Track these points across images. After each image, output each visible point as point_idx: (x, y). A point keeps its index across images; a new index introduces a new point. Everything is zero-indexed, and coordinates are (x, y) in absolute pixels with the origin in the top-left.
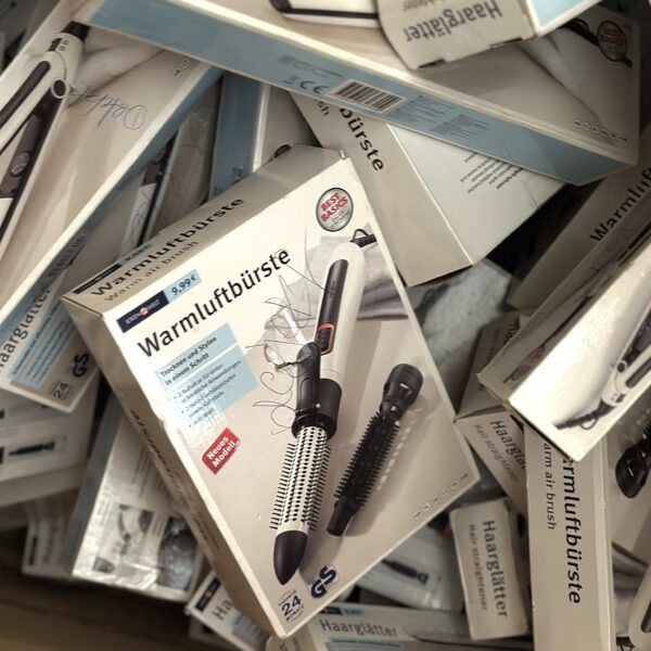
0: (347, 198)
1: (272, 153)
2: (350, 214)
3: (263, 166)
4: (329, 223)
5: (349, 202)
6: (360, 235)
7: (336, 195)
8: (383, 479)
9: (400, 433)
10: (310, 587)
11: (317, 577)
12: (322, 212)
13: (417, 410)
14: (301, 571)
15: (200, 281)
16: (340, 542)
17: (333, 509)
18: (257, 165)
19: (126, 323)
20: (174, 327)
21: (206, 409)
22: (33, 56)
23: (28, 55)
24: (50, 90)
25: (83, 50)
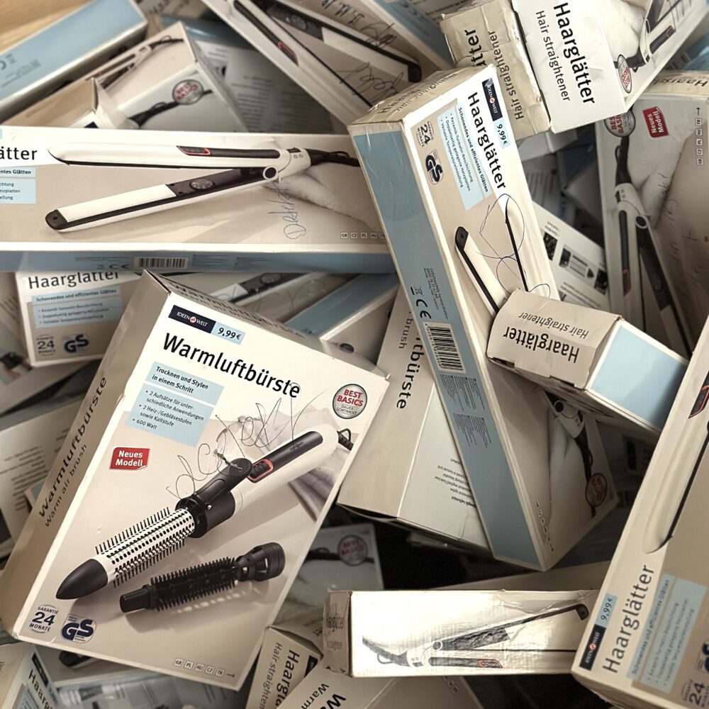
0: (364, 403)
1: (341, 342)
2: (355, 415)
3: (328, 342)
4: (339, 405)
5: (362, 407)
6: (346, 435)
7: (360, 394)
8: (188, 609)
9: (231, 591)
10: (68, 622)
11: (79, 622)
12: (342, 394)
13: (256, 590)
14: (76, 603)
15: (239, 344)
16: (118, 616)
17: (140, 587)
18: (325, 338)
19: (177, 313)
20: (196, 350)
21: (153, 422)
22: (275, 143)
23: (273, 140)
24: (264, 168)
25: (306, 169)
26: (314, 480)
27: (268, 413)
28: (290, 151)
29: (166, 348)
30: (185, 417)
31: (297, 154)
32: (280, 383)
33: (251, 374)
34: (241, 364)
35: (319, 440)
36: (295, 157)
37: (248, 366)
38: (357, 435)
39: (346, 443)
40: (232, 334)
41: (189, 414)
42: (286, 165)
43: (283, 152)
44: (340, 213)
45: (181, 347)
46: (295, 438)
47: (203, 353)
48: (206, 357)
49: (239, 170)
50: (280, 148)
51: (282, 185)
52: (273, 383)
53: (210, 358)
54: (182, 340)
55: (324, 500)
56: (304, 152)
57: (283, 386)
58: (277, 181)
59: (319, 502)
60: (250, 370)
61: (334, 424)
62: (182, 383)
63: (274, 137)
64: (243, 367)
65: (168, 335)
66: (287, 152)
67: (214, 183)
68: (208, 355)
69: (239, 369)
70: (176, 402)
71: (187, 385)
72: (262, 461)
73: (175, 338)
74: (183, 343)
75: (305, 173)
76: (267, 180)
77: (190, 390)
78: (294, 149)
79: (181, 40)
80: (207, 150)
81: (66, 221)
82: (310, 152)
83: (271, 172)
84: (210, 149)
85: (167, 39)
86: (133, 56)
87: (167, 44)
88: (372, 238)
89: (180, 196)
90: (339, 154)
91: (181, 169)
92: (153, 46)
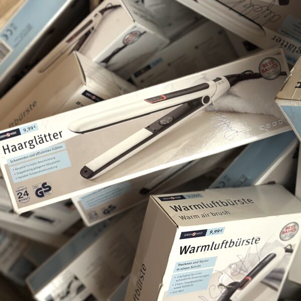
0: (297, 229)
4: (283, 236)
5: (296, 231)
6: (289, 247)
7: (294, 226)
12: (285, 230)
15: (223, 233)
19: (184, 236)
20: (198, 247)
21: (182, 289)
22: (204, 78)
23: (202, 76)
24: (201, 98)
25: (228, 91)
26: (274, 274)
27: (244, 256)
28: (215, 81)
29: (181, 253)
30: (198, 279)
31: (220, 81)
32: (248, 241)
33: (232, 244)
34: (225, 242)
35: (275, 256)
36: (219, 84)
37: (229, 242)
38: (295, 245)
39: (289, 251)
40: (217, 231)
41: (201, 276)
42: (215, 91)
43: (211, 83)
44: (257, 114)
45: (190, 249)
46: (261, 260)
47: (203, 246)
48: (205, 247)
49: (186, 104)
50: (208, 81)
51: (216, 106)
52: (245, 242)
53: (207, 247)
54: (190, 246)
55: (280, 280)
56: (224, 79)
57: (250, 241)
58: (211, 104)
59: (278, 282)
60: (231, 242)
61: (281, 245)
62: (193, 265)
63: (202, 75)
64: (227, 242)
65: (181, 247)
66: (214, 82)
67: (173, 118)
68: (206, 246)
69: (224, 245)
70: (192, 275)
71: (196, 265)
72: (245, 279)
73: (185, 247)
74: (191, 247)
75: (228, 93)
76: (206, 105)
77: (199, 266)
78: (217, 78)
79: (120, 6)
80: (164, 96)
81: (93, 172)
82: (228, 77)
83: (207, 99)
84: (165, 95)
85: (110, 6)
86: (91, 22)
87: (110, 10)
88: (280, 124)
89: (155, 133)
90: (246, 73)
91: (151, 114)
92: (102, 12)
